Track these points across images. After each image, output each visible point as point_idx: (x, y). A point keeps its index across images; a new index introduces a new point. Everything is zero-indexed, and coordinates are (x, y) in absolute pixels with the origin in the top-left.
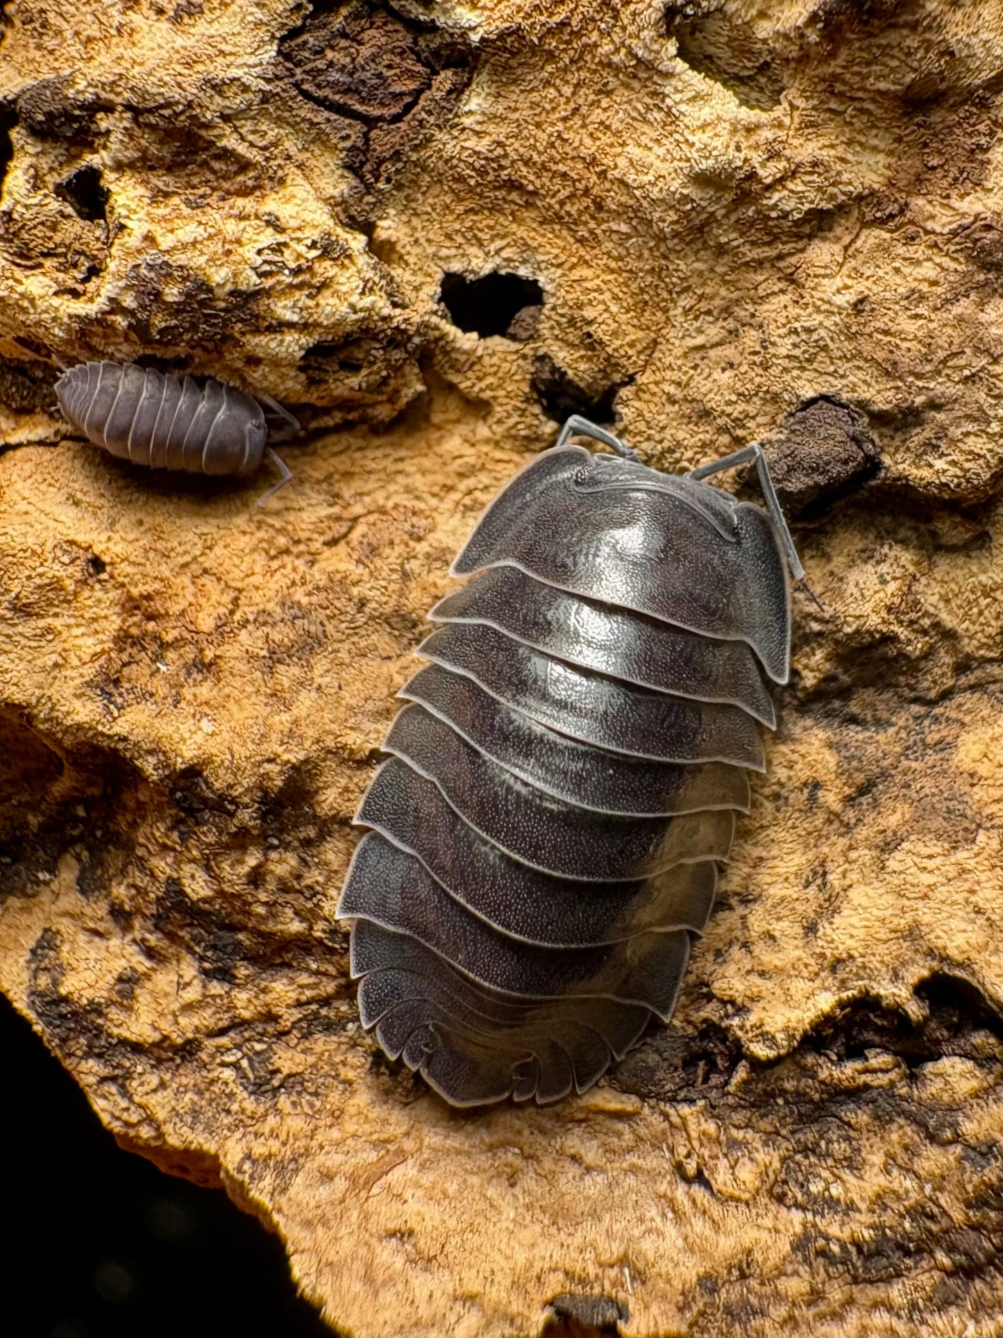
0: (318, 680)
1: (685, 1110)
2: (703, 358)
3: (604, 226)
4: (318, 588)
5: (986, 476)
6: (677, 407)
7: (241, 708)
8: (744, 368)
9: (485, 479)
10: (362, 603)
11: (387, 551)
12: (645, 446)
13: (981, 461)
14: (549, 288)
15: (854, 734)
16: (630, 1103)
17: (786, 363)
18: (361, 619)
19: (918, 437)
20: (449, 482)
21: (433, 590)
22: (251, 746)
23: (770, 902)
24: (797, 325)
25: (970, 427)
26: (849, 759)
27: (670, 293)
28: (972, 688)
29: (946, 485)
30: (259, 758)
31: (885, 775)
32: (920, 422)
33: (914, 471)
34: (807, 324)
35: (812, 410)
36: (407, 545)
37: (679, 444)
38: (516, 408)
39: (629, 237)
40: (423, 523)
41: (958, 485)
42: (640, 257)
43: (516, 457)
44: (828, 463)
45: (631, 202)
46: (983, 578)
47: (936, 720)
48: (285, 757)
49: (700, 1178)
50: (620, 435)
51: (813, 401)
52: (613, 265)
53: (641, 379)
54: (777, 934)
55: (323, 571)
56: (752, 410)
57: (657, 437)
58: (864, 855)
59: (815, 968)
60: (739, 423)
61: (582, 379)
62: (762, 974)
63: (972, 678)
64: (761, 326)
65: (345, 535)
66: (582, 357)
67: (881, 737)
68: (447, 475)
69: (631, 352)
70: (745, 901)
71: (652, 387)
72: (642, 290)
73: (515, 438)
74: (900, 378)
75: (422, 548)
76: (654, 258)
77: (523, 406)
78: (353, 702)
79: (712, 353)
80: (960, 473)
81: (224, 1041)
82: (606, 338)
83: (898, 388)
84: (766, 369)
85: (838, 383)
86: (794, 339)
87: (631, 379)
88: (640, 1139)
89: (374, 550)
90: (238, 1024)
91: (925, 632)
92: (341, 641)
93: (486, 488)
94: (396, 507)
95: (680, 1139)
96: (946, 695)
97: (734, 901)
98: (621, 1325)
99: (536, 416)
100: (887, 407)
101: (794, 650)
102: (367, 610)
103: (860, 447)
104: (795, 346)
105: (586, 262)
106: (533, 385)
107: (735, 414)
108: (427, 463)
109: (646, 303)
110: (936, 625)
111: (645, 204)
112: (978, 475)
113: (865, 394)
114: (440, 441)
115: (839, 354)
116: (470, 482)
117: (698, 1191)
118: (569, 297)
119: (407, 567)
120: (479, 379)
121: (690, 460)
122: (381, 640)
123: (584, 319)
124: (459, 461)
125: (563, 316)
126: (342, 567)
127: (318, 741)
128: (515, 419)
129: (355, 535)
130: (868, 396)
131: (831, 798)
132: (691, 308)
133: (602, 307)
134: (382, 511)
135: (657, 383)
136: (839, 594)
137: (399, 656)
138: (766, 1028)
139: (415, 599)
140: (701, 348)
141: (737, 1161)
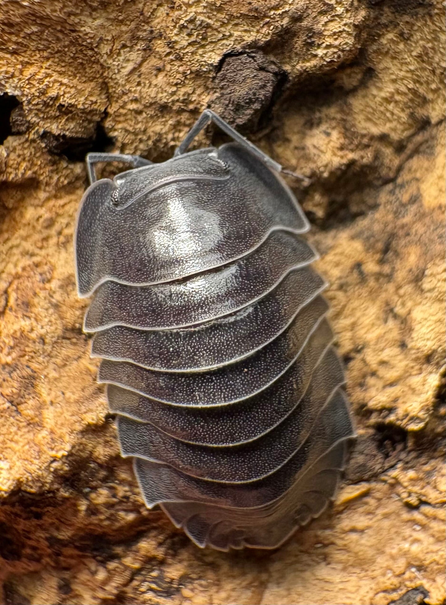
0: (48, 399)
1: (394, 473)
2: (139, 76)
3: (22, 35)
4: (12, 348)
5: (351, 41)
6: (144, 115)
7: (17, 442)
8: (168, 67)
9: (63, 221)
10: (42, 340)
11: (36, 300)
12: (142, 146)
13: (344, 35)
14: (17, 93)
15: (362, 223)
16: (363, 487)
17: (191, 49)
18: (48, 348)
19: (299, 43)
20: (45, 235)
21: (77, 305)
22: (36, 462)
23: (372, 343)
24: (182, 22)
25: (324, 19)
26: (368, 238)
27: (92, 49)
28: (410, 157)
29: (332, 61)
30: (46, 464)
31: (393, 236)
32: (295, 34)
33: (308, 64)
34: (188, 18)
35: (225, 67)
36: (45, 289)
37: (160, 135)
38: (52, 171)
39: (42, 32)
40: (46, 268)
41: (339, 57)
42: (58, 39)
43: (73, 197)
44: (254, 94)
45: (27, 11)
46: (383, 94)
47: (402, 186)
48: (60, 454)
49: (423, 503)
50: (122, 151)
51: (222, 62)
52: (45, 54)
53: (111, 111)
54: (386, 359)
55: (8, 336)
56: (189, 89)
57: (145, 138)
58: (407, 289)
59: (418, 367)
60: (186, 102)
61: (77, 133)
62: (391, 384)
63: (408, 151)
64: (161, 36)
65: (6, 305)
66: (67, 120)
67: (377, 215)
68: (40, 232)
69: (94, 99)
70: (358, 351)
71: (123, 111)
72: (75, 58)
73: (64, 187)
74: (265, 16)
75: (54, 285)
76: (67, 35)
77: (55, 167)
78: (76, 397)
79: (143, 69)
80: (336, 50)
81: (135, 583)
82: (73, 101)
83: (267, 23)
84: (181, 59)
85: (230, 42)
86: (186, 31)
87: (106, 114)
88: (379, 500)
89: (27, 305)
90: (137, 572)
91: (367, 146)
92: (46, 367)
93: (68, 225)
94: (24, 269)
95: (400, 489)
96: (400, 169)
97: (353, 355)
98: (427, 600)
99: (66, 168)
100: (269, 38)
101: (301, 202)
102: (47, 341)
103: (268, 71)
104: (189, 35)
105: (27, 63)
106: (50, 152)
107: (182, 98)
108: (22, 232)
109: (81, 64)
110: (373, 138)
111: (36, 8)
112: (346, 44)
113: (249, 38)
114: (22, 215)
115: (219, 24)
116: (57, 227)
117: (425, 509)
118: (33, 90)
119: (54, 301)
120: (17, 169)
121: (173, 139)
122: (67, 350)
123: (52, 99)
124: (41, 220)
125: (38, 104)
126: (16, 327)
127: (72, 432)
128: (55, 178)
129: (12, 302)
130: (252, 38)
131: (371, 267)
132: (111, 51)
133: (57, 85)
134: (17, 277)
135: (122, 107)
136: (307, 158)
137: (84, 353)
138: (412, 414)
139: (71, 316)
140: (134, 70)
141: (435, 483)
